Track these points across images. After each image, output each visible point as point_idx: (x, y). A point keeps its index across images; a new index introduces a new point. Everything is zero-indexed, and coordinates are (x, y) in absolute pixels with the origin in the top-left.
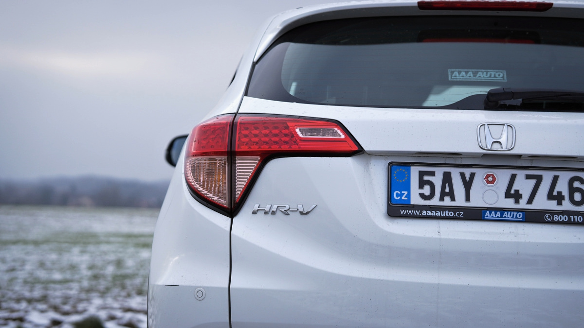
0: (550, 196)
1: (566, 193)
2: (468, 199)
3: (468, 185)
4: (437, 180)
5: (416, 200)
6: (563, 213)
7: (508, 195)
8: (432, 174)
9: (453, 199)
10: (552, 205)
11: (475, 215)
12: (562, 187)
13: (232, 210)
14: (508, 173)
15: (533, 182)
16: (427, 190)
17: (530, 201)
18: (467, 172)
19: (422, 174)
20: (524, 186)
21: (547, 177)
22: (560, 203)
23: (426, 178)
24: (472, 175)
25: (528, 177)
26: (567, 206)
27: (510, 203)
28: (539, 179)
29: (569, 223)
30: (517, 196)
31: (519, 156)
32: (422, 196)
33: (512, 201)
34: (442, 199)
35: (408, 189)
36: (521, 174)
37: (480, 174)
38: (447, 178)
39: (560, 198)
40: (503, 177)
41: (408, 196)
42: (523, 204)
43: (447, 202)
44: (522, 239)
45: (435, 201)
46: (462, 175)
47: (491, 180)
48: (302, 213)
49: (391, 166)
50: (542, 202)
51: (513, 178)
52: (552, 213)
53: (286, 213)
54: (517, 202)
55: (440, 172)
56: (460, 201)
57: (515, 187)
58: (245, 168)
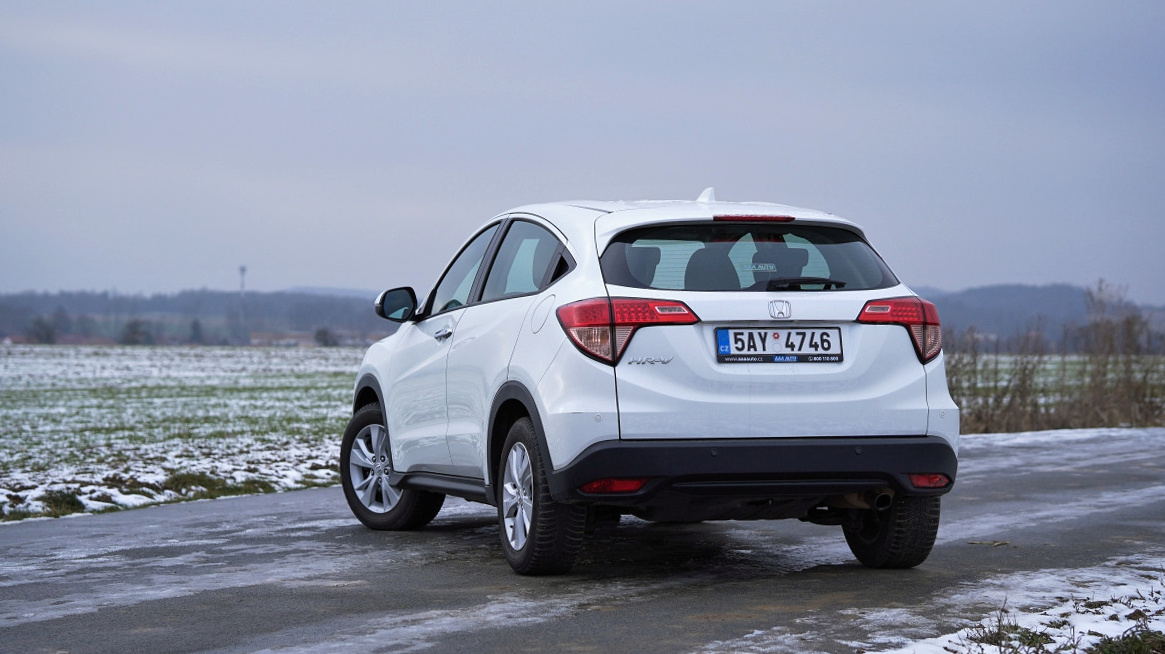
0: (811, 346)
1: (819, 343)
2: (764, 349)
3: (763, 340)
4: (745, 338)
5: (734, 351)
6: (818, 355)
7: (787, 346)
8: (742, 334)
9: (756, 350)
10: (812, 351)
11: (769, 359)
12: (817, 339)
13: (614, 363)
14: (786, 332)
15: (800, 337)
16: (739, 345)
17: (800, 349)
18: (763, 332)
19: (736, 334)
20: (796, 339)
21: (808, 333)
22: (816, 350)
23: (739, 337)
24: (766, 334)
25: (798, 334)
26: (820, 351)
27: (788, 351)
28: (804, 334)
29: (822, 361)
30: (792, 346)
31: (792, 321)
32: (737, 348)
33: (789, 349)
34: (749, 350)
35: (728, 343)
36: (793, 332)
37: (770, 333)
38: (751, 336)
39: (816, 346)
40: (783, 334)
41: (729, 349)
42: (796, 351)
43: (752, 352)
44: (796, 373)
45: (745, 352)
46: (760, 334)
47: (776, 336)
48: (664, 363)
49: (716, 331)
50: (807, 350)
51: (789, 334)
52: (814, 356)
53: (652, 363)
54: (793, 350)
55: (746, 332)
56: (760, 351)
57: (791, 340)
58: (622, 335)
